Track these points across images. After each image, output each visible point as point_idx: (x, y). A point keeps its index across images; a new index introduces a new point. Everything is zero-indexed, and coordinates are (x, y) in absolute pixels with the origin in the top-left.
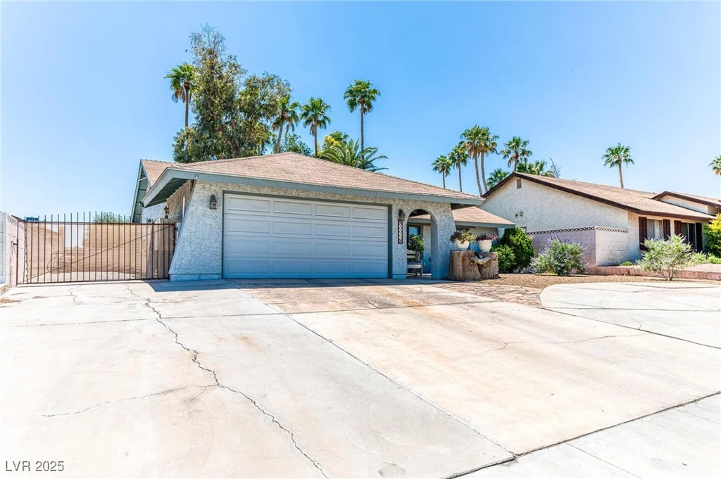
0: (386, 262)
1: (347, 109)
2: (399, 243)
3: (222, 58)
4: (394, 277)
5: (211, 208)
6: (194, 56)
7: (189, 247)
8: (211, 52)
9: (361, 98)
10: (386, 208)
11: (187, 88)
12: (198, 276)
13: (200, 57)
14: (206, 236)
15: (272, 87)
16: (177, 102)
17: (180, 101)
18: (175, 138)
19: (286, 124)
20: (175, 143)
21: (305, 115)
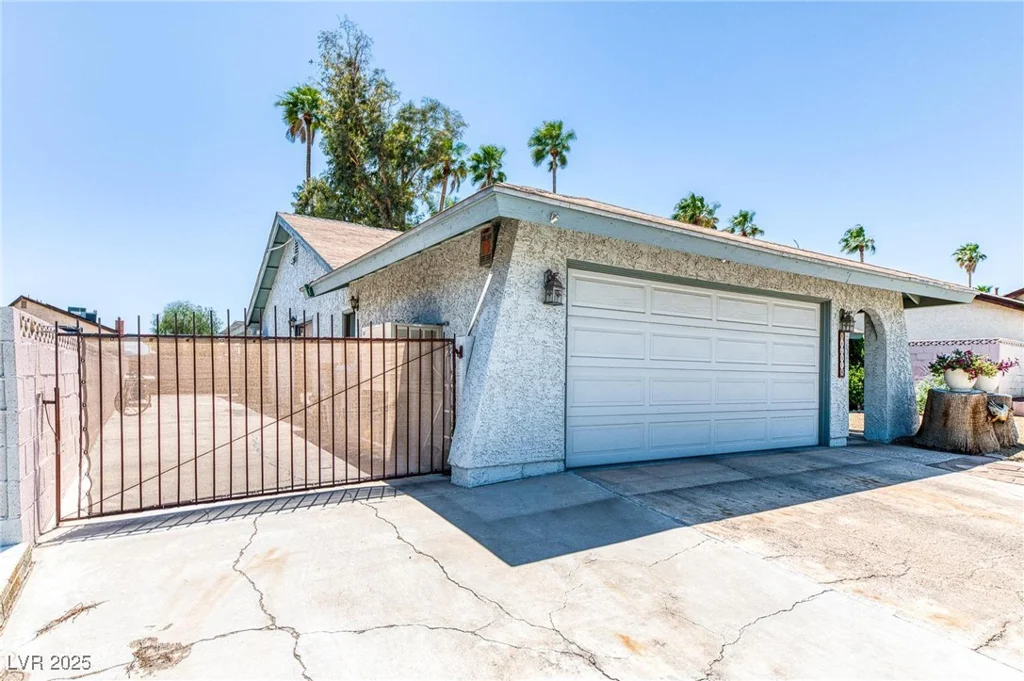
0: (815, 414)
1: (530, 160)
2: (839, 376)
3: (366, 74)
4: (832, 443)
5: (545, 303)
6: (323, 70)
7: (501, 399)
8: (350, 64)
9: (551, 145)
10: (817, 307)
11: (308, 122)
12: (519, 469)
13: (332, 72)
14: (536, 371)
15: (435, 120)
16: (293, 141)
17: (298, 140)
18: (296, 195)
19: (451, 179)
20: (296, 202)
21: (475, 168)
